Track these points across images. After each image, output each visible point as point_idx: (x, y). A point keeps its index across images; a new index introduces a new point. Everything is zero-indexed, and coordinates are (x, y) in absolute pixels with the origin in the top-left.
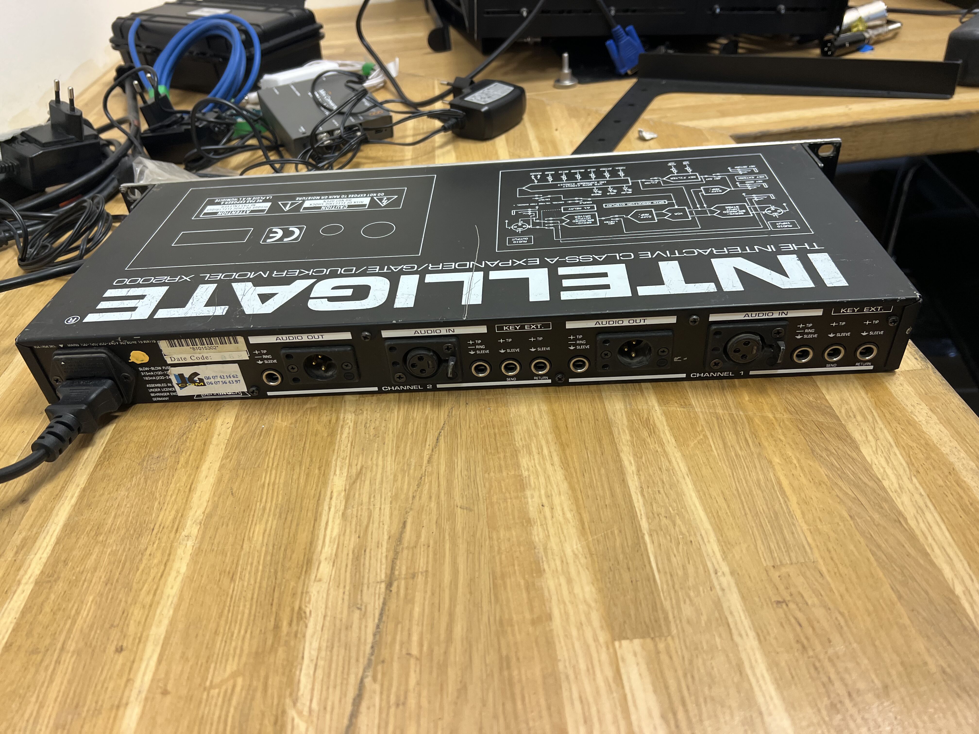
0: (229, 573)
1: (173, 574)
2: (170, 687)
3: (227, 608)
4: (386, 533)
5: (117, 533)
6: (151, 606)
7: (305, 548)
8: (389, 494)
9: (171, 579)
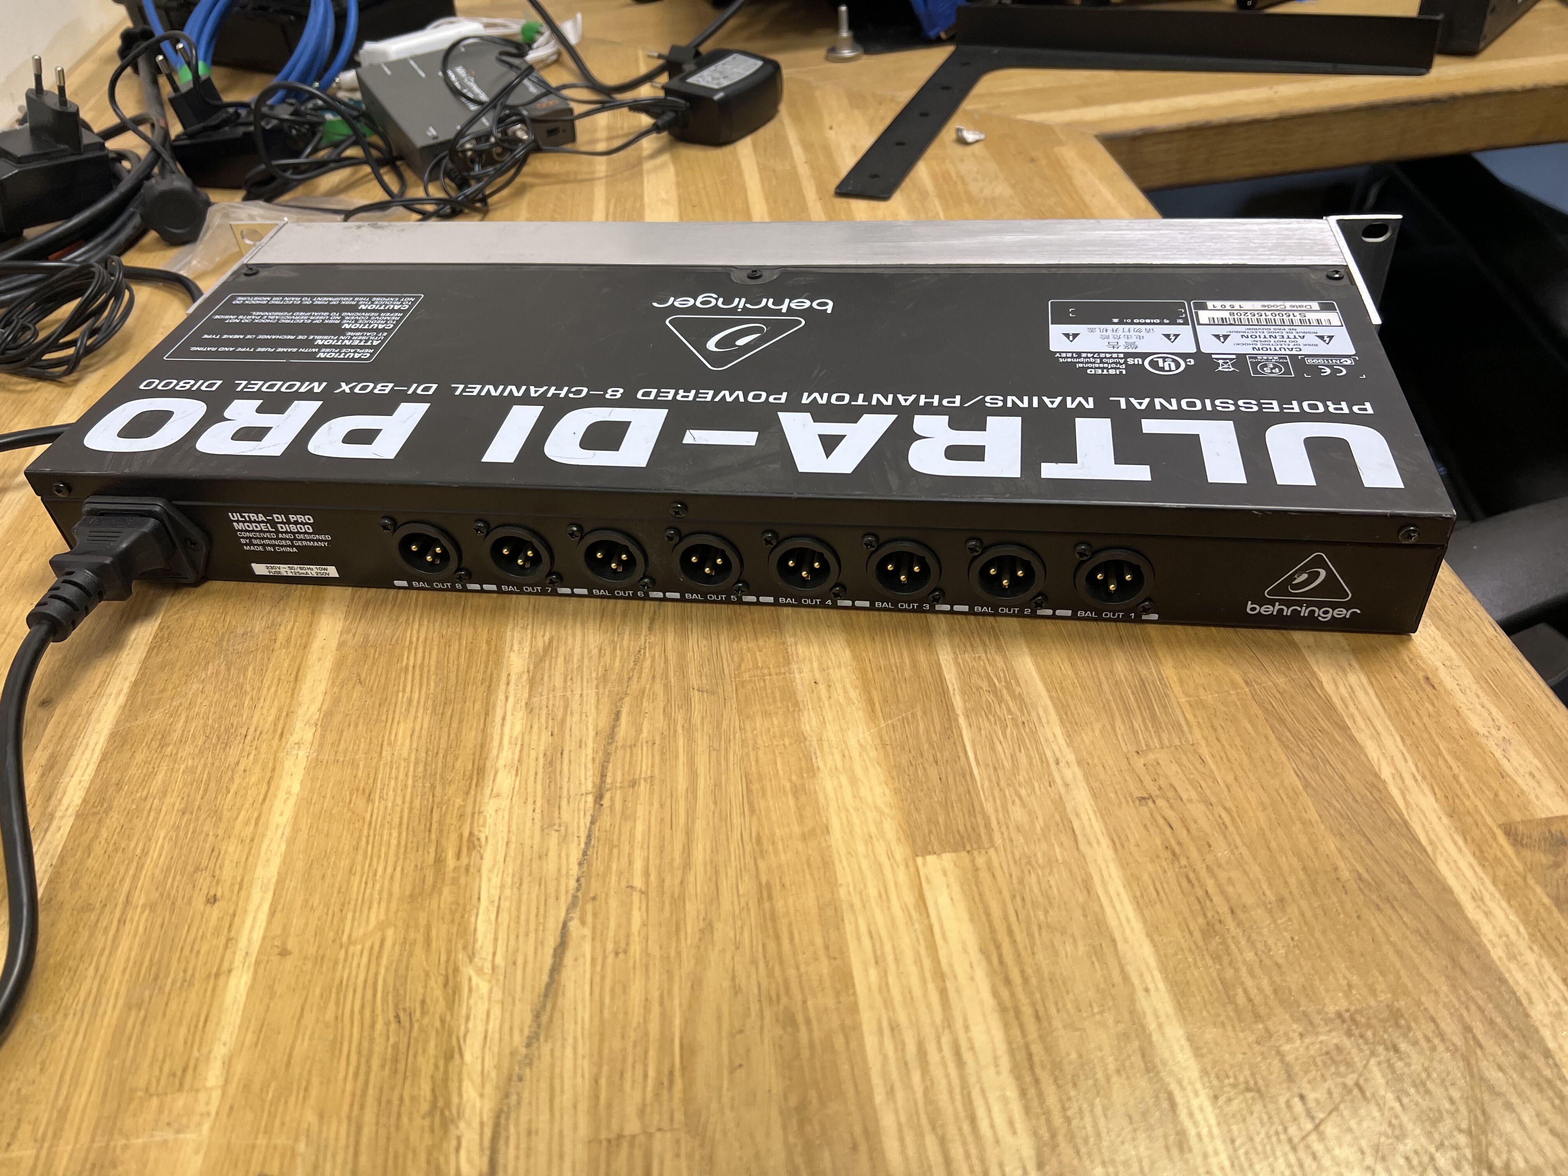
0: (364, 790)
1: (281, 795)
2: (289, 946)
3: (364, 839)
4: (591, 728)
5: (193, 742)
6: (252, 840)
7: (474, 753)
8: (594, 675)
9: (278, 803)
